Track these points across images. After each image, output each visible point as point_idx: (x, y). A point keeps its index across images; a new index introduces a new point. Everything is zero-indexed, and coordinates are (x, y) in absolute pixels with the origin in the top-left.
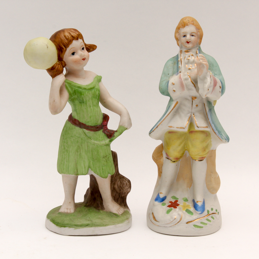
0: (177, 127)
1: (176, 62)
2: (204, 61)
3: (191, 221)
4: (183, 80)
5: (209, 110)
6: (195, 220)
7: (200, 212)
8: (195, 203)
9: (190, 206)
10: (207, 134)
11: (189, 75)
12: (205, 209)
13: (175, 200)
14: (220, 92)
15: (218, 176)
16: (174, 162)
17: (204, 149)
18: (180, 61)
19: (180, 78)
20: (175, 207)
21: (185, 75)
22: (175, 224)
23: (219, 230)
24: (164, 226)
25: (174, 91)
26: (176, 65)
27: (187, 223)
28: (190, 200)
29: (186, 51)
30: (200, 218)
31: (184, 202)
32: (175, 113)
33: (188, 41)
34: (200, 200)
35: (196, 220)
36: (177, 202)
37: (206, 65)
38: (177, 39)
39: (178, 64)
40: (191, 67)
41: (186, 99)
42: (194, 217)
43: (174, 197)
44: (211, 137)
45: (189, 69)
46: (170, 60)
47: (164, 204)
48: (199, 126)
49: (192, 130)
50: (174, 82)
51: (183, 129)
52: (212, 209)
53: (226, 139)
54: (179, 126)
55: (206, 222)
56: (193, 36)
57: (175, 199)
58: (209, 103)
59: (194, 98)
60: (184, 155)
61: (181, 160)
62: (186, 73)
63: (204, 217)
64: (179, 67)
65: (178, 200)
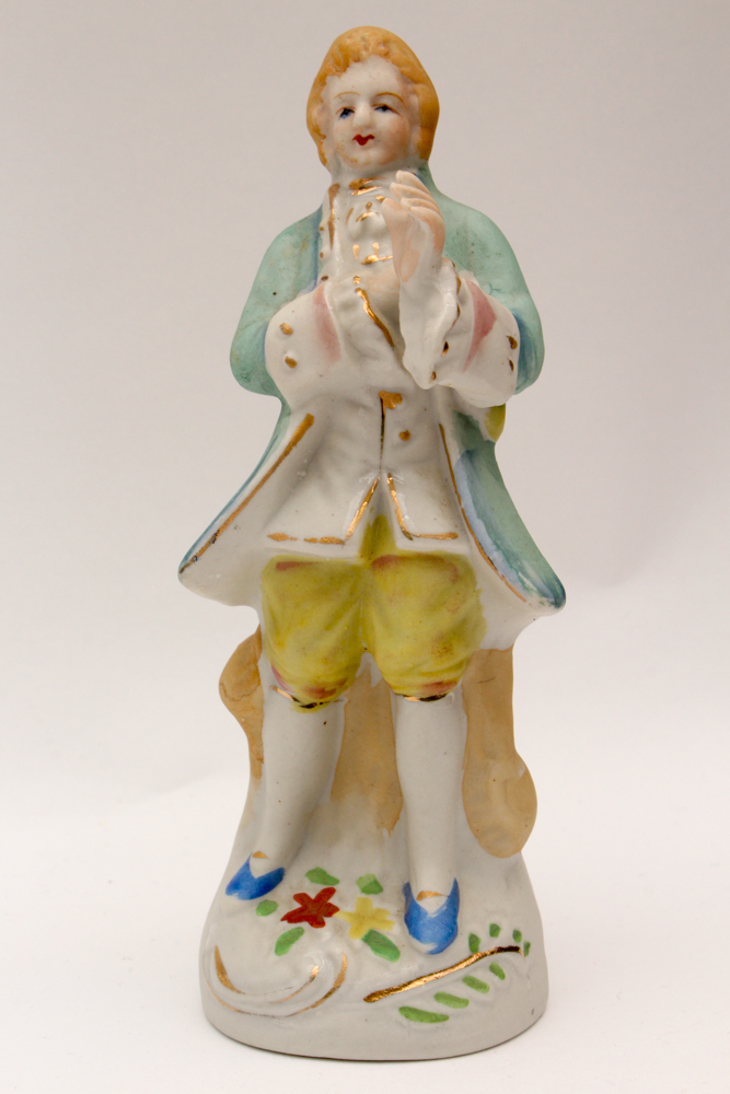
0: (309, 537)
1: (312, 237)
2: (420, 204)
3: (390, 991)
4: (330, 308)
5: (463, 456)
6: (410, 983)
7: (430, 947)
8: (413, 901)
9: (388, 918)
10: (456, 570)
11: (363, 286)
12: (460, 930)
13: (320, 888)
14: (511, 364)
15: (527, 773)
16: (310, 706)
17: (444, 644)
18: (326, 228)
19: (319, 301)
20: (317, 922)
21: (344, 288)
22: (312, 1002)
23: (530, 1027)
24: (260, 1011)
25: (291, 363)
26: (310, 249)
27: (369, 998)
28: (392, 886)
29: (357, 182)
30: (432, 974)
31: (364, 896)
32: (304, 474)
33: (364, 135)
34: (434, 889)
35: (411, 986)
36: (329, 898)
37: (427, 220)
38: (318, 133)
39: (316, 243)
40: (377, 252)
41: (354, 405)
42: (404, 968)
43: (318, 874)
44: (478, 587)
45: (369, 263)
46: (289, 231)
47: (267, 909)
48: (412, 529)
49: (384, 551)
50: (289, 323)
51: (340, 546)
52: (494, 930)
53: (547, 591)
54: (319, 535)
55: (463, 991)
56: (385, 108)
57: (325, 884)
58: (466, 422)
59: (387, 399)
60: (358, 674)
61: (346, 700)
62: (349, 280)
63: (452, 967)
64: (322, 255)
65: (335, 887)
